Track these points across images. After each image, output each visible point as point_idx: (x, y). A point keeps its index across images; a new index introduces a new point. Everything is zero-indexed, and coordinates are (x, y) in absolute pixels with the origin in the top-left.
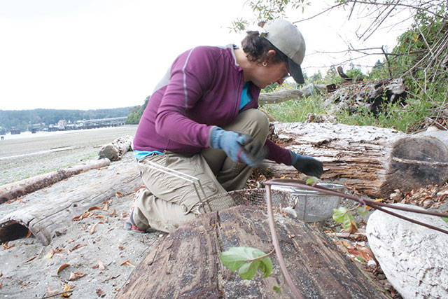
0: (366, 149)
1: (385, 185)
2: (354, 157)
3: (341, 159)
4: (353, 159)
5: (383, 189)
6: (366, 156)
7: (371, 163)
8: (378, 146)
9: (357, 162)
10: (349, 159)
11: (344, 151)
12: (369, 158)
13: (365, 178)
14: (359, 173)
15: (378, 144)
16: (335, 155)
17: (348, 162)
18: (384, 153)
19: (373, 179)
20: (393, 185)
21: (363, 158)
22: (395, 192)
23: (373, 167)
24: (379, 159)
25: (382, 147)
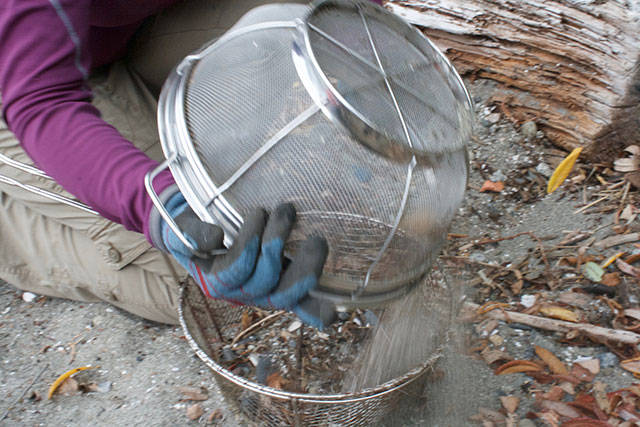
0: (564, 21)
1: (607, 133)
2: (523, 32)
3: (488, 31)
4: (522, 37)
5: (598, 143)
6: (560, 38)
7: (570, 60)
8: (598, 24)
9: (529, 48)
10: (508, 35)
11: (496, 10)
12: (568, 46)
13: (550, 97)
14: (533, 78)
15: (600, 17)
16: (470, 16)
17: (504, 42)
18: (617, 48)
19: (573, 106)
20: (625, 135)
21: (548, 40)
22: (628, 155)
23: (574, 71)
24: (596, 58)
25: (612, 31)
